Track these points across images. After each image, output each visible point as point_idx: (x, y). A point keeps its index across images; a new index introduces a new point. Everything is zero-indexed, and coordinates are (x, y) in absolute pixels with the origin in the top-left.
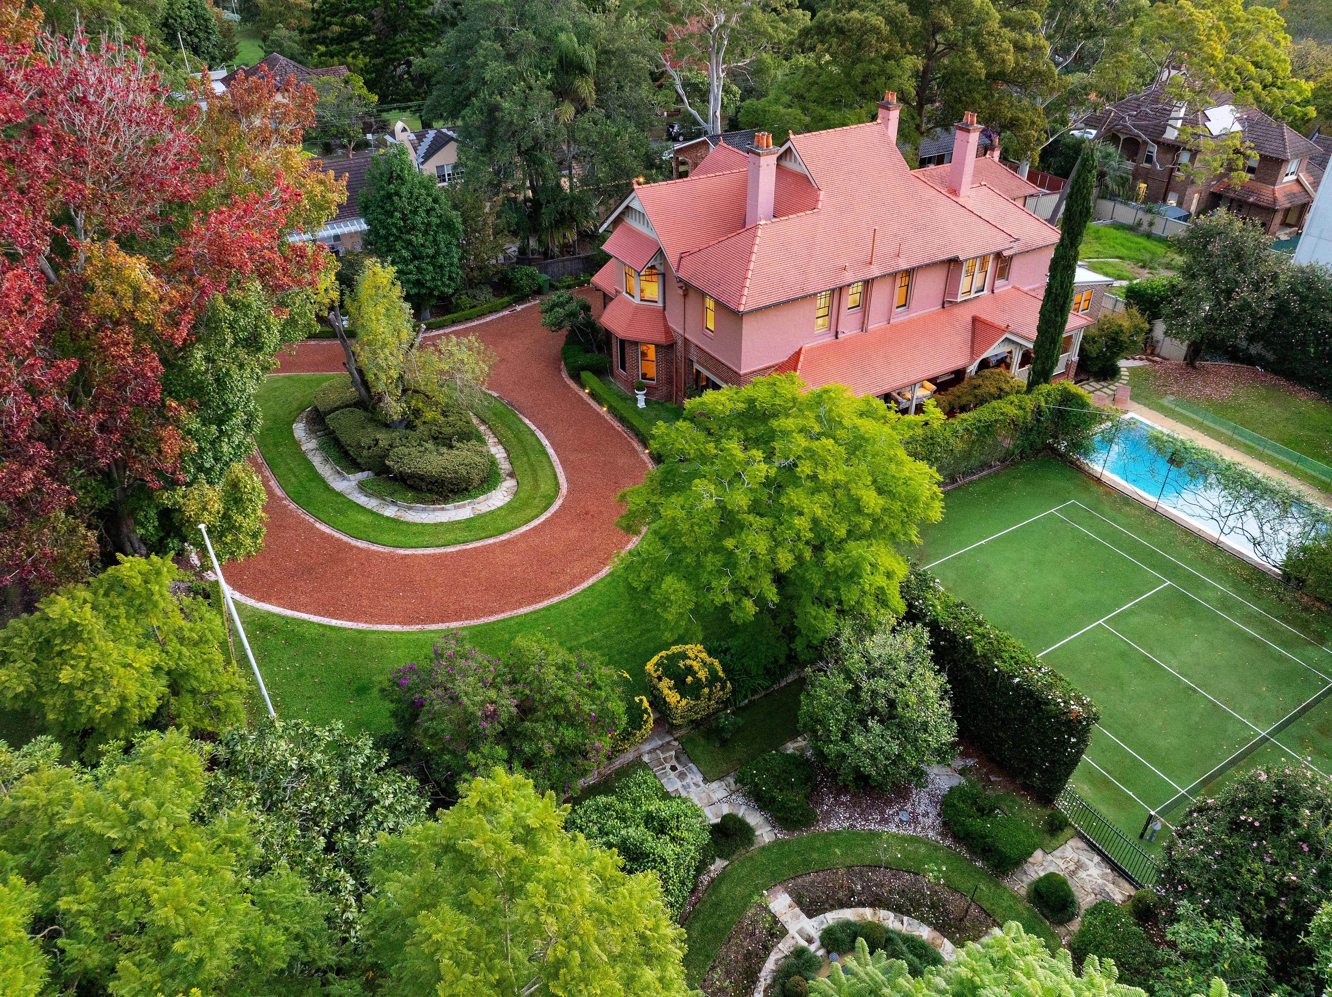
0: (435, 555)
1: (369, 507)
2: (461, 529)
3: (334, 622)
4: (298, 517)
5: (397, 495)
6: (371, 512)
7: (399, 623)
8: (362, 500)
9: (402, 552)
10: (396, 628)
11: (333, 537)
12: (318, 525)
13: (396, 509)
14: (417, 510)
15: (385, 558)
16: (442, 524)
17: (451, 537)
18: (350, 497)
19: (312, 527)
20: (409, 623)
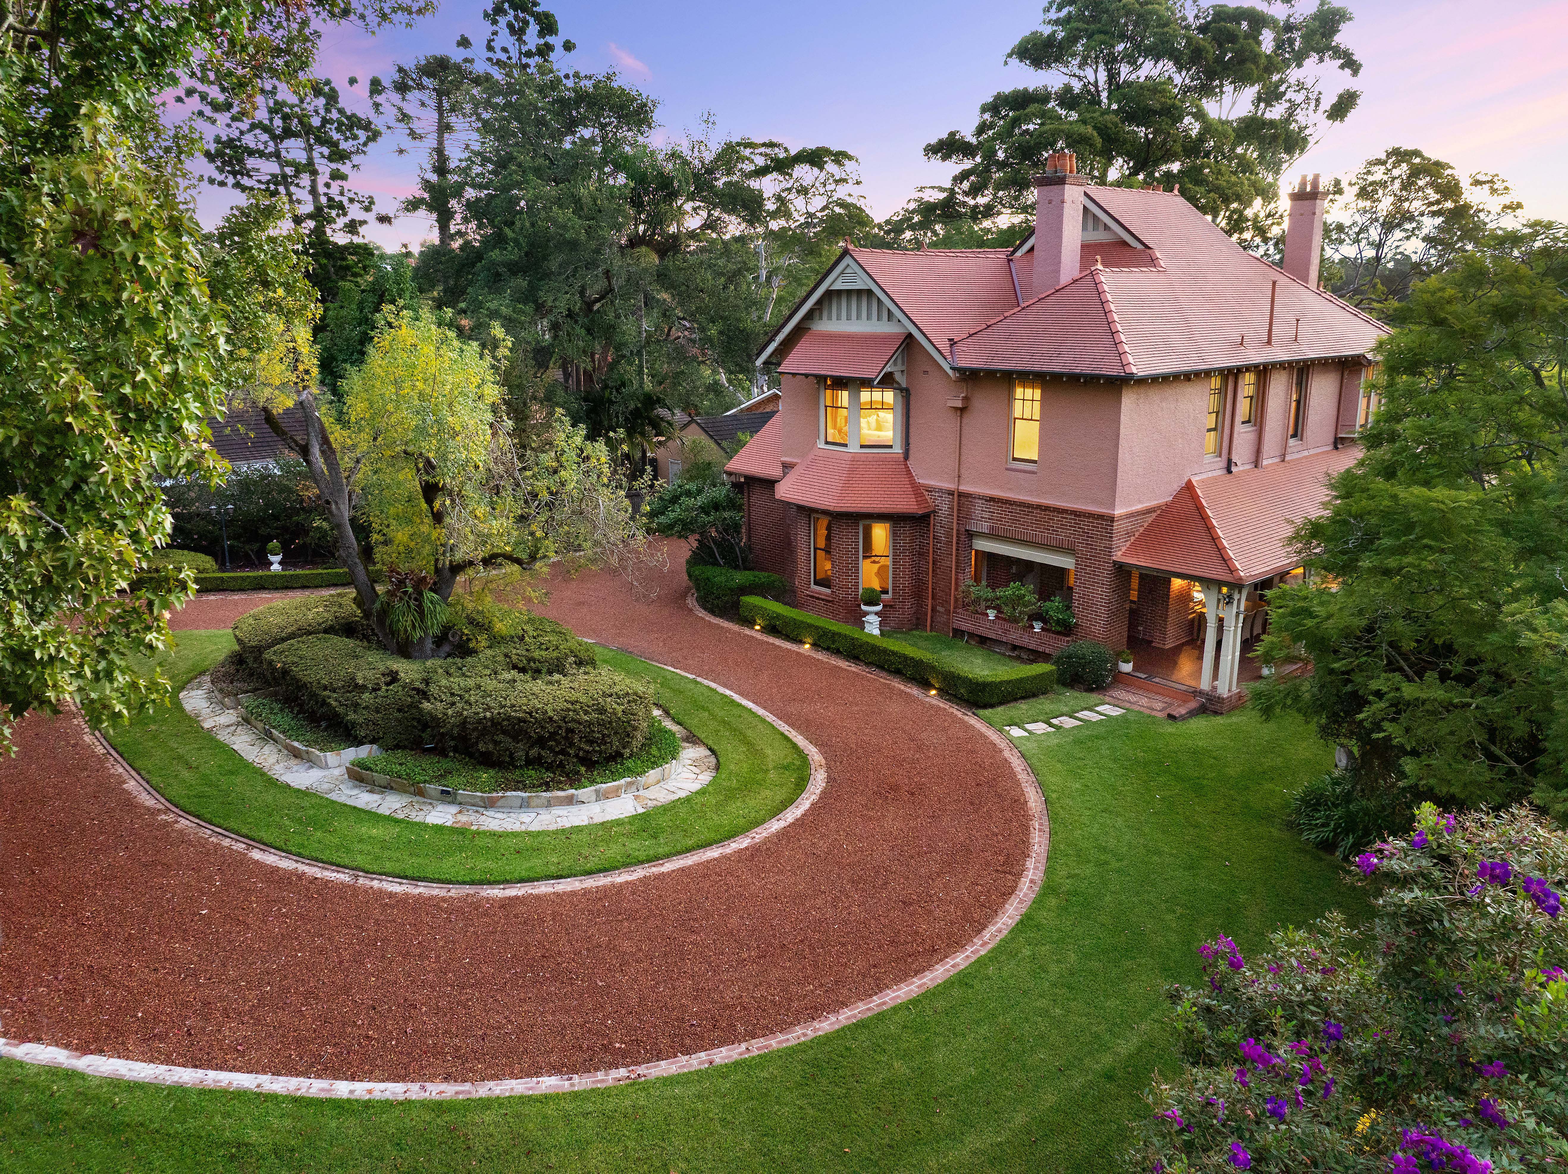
0: (586, 892)
1: (384, 810)
2: (631, 835)
3: (343, 1089)
4: (203, 843)
5: (453, 781)
6: (390, 820)
7: (555, 1069)
8: (365, 799)
9: (496, 892)
10: (549, 1083)
11: (301, 876)
12: (256, 855)
13: (454, 809)
14: (510, 808)
15: (460, 911)
16: (578, 829)
17: (613, 851)
18: (333, 796)
19: (242, 860)
20: (588, 1066)
